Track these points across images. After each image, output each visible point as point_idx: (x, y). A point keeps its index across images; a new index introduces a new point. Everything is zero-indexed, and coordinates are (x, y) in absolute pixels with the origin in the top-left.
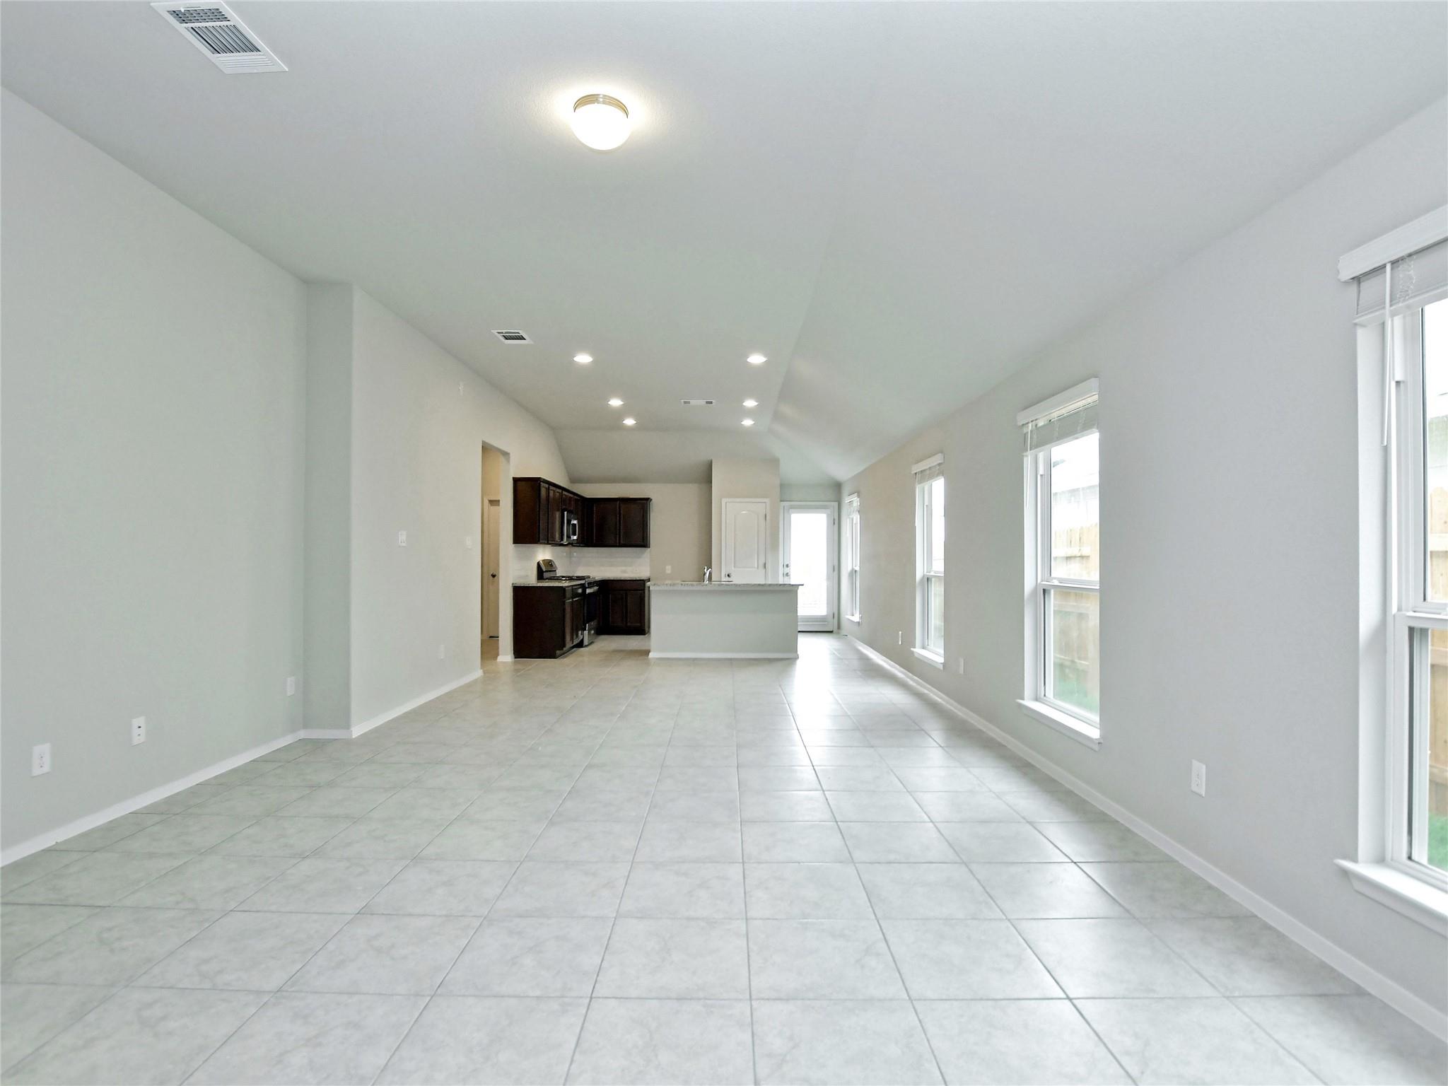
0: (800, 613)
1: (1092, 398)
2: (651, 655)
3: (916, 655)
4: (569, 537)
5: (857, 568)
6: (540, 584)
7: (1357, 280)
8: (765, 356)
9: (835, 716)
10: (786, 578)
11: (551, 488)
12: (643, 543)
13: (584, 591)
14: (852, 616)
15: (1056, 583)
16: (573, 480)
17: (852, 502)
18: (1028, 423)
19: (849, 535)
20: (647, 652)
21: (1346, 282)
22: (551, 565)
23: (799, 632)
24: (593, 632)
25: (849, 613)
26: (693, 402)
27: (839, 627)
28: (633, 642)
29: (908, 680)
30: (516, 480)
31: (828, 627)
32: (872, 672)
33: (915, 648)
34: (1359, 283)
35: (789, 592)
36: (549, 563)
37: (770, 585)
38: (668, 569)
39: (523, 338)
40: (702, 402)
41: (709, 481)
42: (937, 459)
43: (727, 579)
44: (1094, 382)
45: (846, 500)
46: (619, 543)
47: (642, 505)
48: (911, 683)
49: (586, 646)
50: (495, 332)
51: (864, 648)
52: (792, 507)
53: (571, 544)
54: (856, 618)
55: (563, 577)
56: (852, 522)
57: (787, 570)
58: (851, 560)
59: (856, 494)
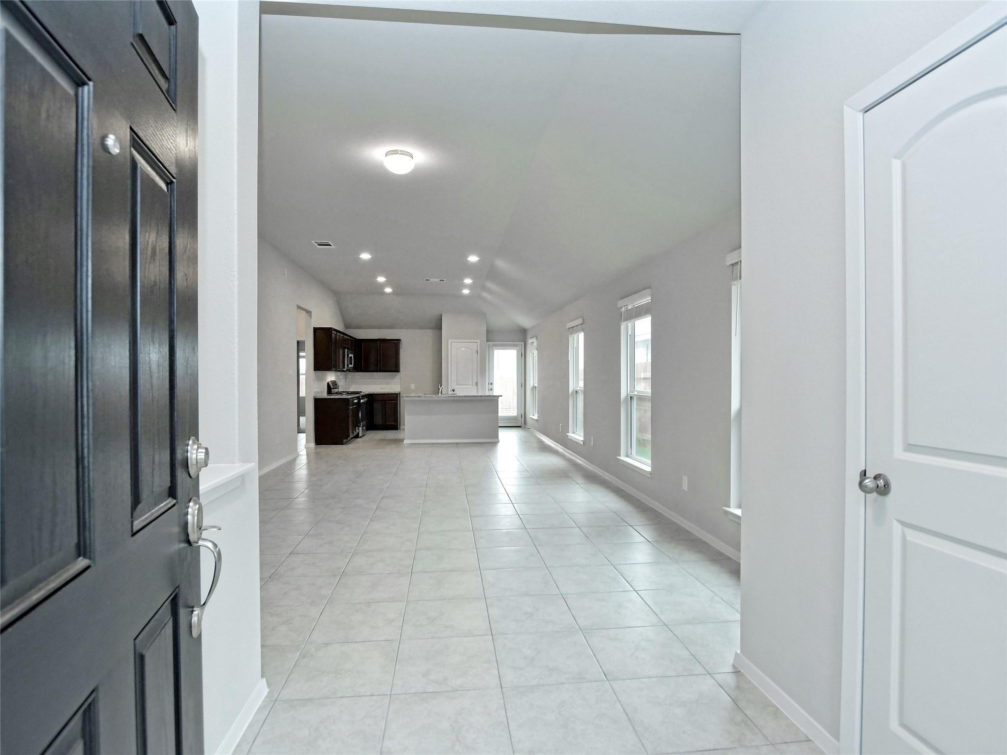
0: (499, 415)
1: (648, 299)
2: (405, 442)
3: (569, 437)
4: (348, 366)
5: (536, 385)
6: (329, 397)
7: (732, 265)
8: (478, 257)
9: (521, 471)
10: (491, 392)
11: (338, 334)
12: (396, 369)
13: (359, 401)
14: (533, 415)
15: (636, 393)
16: (347, 326)
17: (532, 343)
18: (622, 307)
19: (531, 364)
20: (402, 440)
21: (728, 266)
22: (336, 384)
23: (499, 427)
24: (364, 428)
25: (531, 414)
26: (431, 280)
27: (525, 423)
28: (390, 434)
29: (565, 453)
30: (315, 329)
31: (519, 424)
32: (545, 448)
33: (568, 433)
34: (733, 266)
35: (492, 401)
36: (334, 383)
37: (481, 396)
38: (413, 386)
39: (331, 245)
40: (438, 280)
41: (439, 328)
42: (579, 321)
43: (452, 392)
44: (648, 291)
45: (530, 341)
46: (380, 368)
47: (395, 344)
48: (566, 454)
49: (361, 437)
50: (313, 242)
51: (540, 436)
52: (494, 345)
53: (349, 370)
54: (536, 417)
55: (343, 392)
56: (533, 355)
57: (491, 387)
58: (533, 380)
59: (535, 338)
